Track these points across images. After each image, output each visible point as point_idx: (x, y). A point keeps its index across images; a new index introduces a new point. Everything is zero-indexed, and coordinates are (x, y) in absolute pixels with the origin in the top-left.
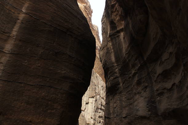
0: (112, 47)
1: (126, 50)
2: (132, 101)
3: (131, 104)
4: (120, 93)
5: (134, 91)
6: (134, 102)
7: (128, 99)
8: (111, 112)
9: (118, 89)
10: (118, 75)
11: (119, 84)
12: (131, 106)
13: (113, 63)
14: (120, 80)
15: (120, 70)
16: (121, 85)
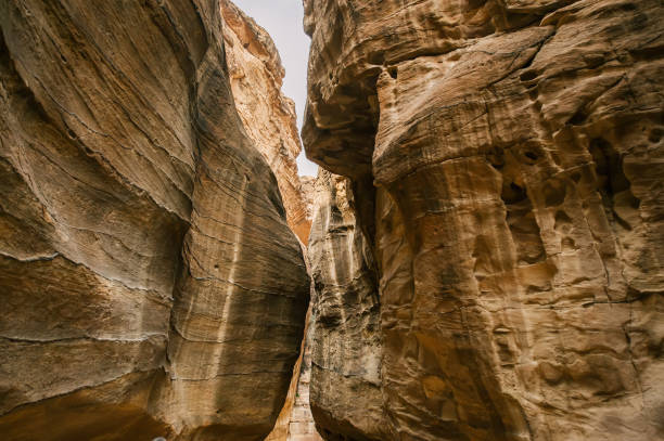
0: (332, 252)
1: (356, 274)
2: (358, 352)
3: (356, 358)
4: (342, 332)
5: (363, 339)
6: (362, 356)
7: (354, 348)
8: (325, 359)
9: (338, 325)
10: (339, 302)
11: (340, 318)
12: (357, 361)
13: (332, 281)
14: (342, 311)
15: (343, 296)
16: (344, 320)
